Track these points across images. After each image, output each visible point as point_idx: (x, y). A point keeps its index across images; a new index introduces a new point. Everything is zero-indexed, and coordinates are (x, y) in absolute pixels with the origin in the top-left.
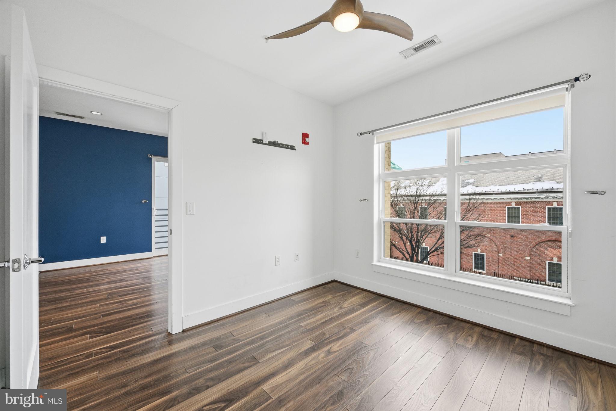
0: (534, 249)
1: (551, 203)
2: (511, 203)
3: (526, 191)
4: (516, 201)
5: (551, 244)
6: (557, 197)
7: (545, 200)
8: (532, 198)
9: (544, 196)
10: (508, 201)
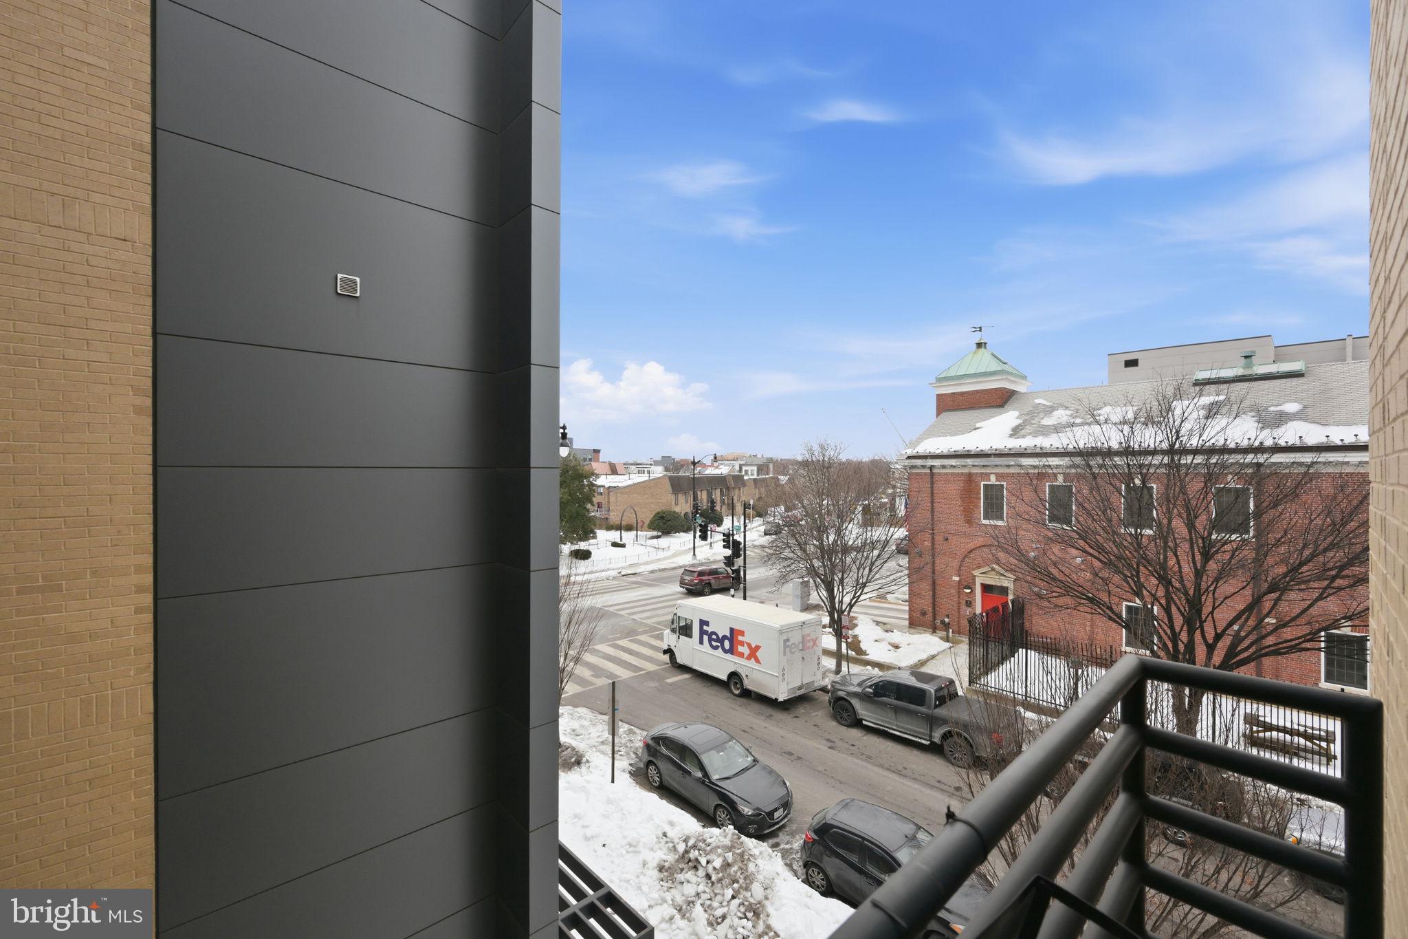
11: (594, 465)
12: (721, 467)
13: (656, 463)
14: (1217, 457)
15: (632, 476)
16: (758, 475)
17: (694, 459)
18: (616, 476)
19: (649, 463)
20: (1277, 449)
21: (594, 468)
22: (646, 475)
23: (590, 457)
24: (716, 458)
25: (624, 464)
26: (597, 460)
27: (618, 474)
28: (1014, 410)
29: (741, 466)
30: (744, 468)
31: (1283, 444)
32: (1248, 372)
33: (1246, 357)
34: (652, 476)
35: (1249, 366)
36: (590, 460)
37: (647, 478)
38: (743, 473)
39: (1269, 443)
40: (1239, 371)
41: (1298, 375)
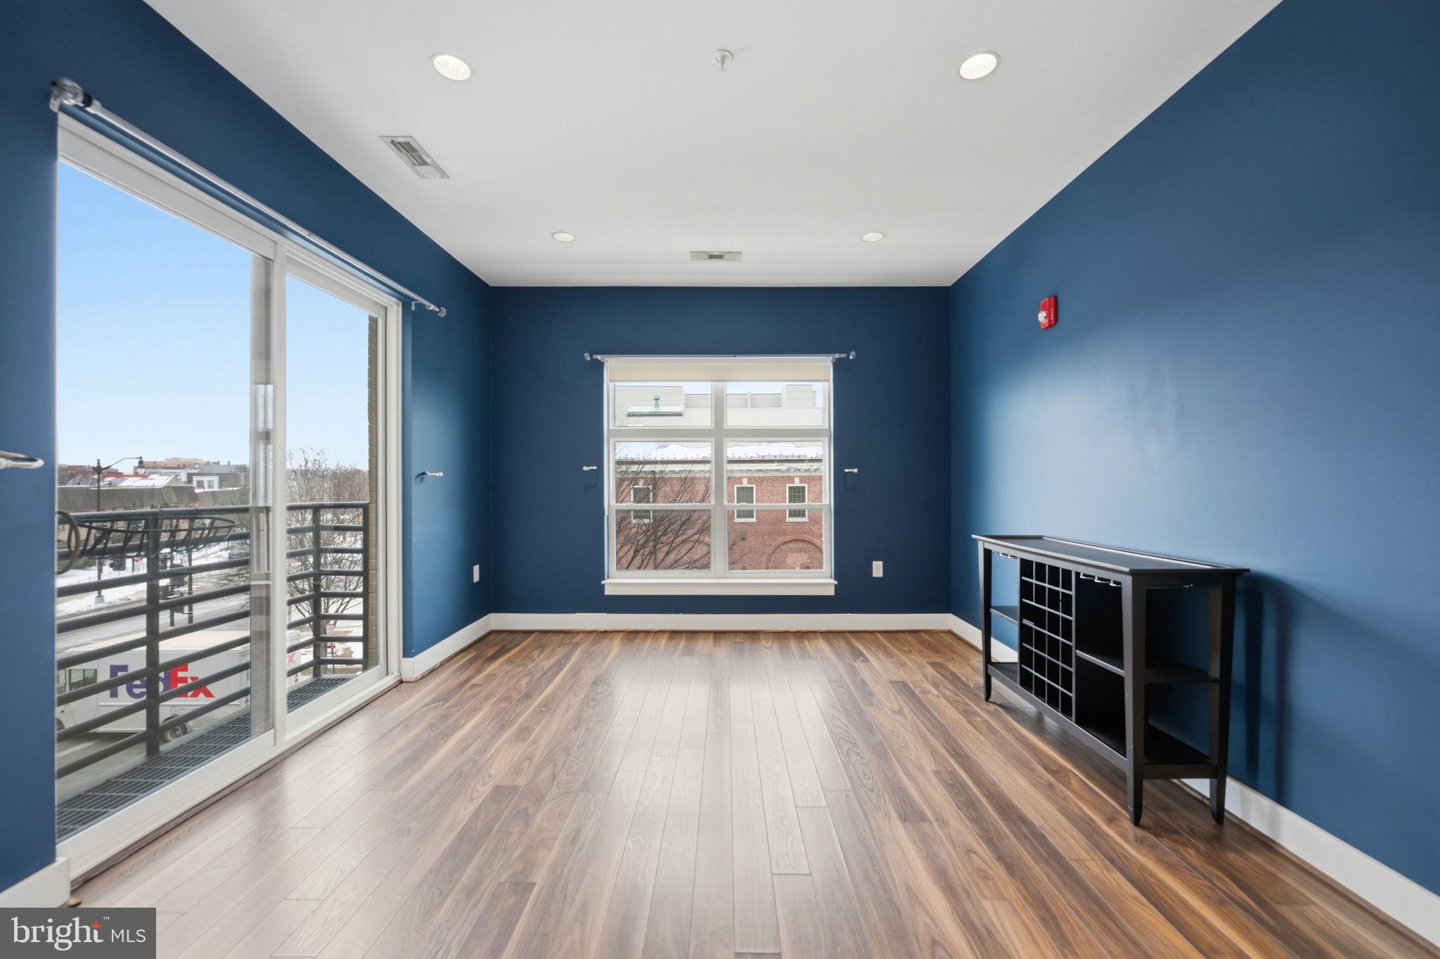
0: (773, 556)
1: (791, 479)
2: (741, 478)
3: (762, 458)
4: (748, 475)
5: (792, 546)
6: (799, 470)
7: (785, 475)
8: (770, 470)
9: (784, 466)
10: (738, 475)
12: (153, 476)
14: (637, 466)
16: (220, 486)
17: (99, 463)
24: (141, 462)
29: (190, 477)
30: (195, 479)
33: (656, 400)
35: (657, 405)
38: (194, 484)
40: (651, 409)
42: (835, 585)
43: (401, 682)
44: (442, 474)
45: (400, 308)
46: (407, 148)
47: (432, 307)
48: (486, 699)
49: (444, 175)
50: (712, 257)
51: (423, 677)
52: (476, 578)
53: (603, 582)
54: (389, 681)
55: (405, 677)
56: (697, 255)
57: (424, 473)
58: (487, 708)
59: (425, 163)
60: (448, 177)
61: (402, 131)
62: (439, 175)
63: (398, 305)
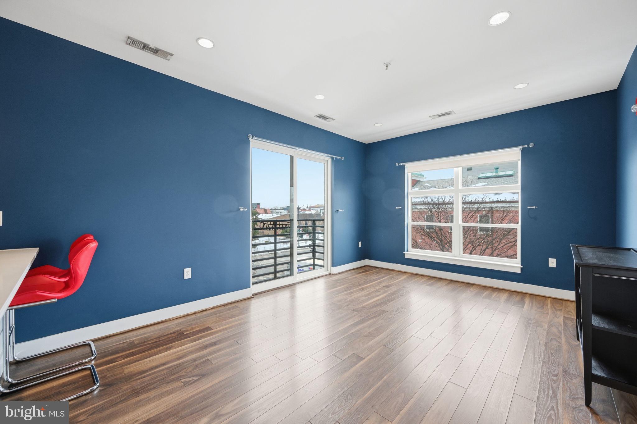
11: (257, 210)
12: (312, 210)
13: (285, 209)
15: (274, 214)
18: (267, 214)
19: (281, 209)
20: (498, 202)
21: (257, 211)
22: (280, 214)
23: (255, 206)
25: (270, 210)
26: (259, 208)
27: (268, 214)
28: (417, 188)
30: (322, 211)
31: (500, 200)
32: (497, 174)
33: (496, 169)
34: (282, 214)
35: (497, 172)
36: (256, 208)
37: (280, 215)
38: (321, 213)
39: (495, 200)
40: (494, 174)
41: (511, 176)
42: (521, 268)
43: (331, 274)
44: (343, 210)
45: (331, 160)
46: (320, 116)
47: (339, 158)
48: (348, 283)
49: (333, 119)
50: (440, 116)
51: (337, 274)
52: (360, 246)
53: (404, 253)
54: (327, 273)
55: (332, 273)
56: (432, 117)
57: (338, 210)
58: (347, 285)
59: (328, 118)
60: (335, 120)
61: (318, 113)
62: (332, 120)
63: (330, 159)
